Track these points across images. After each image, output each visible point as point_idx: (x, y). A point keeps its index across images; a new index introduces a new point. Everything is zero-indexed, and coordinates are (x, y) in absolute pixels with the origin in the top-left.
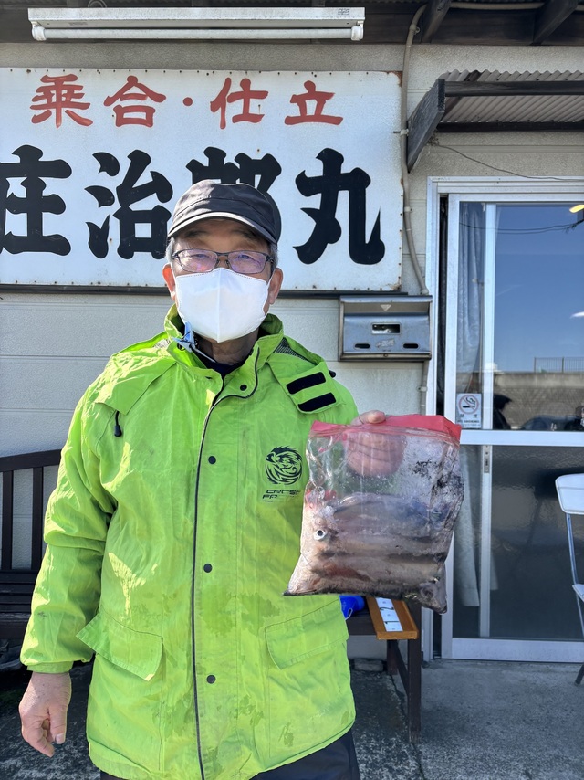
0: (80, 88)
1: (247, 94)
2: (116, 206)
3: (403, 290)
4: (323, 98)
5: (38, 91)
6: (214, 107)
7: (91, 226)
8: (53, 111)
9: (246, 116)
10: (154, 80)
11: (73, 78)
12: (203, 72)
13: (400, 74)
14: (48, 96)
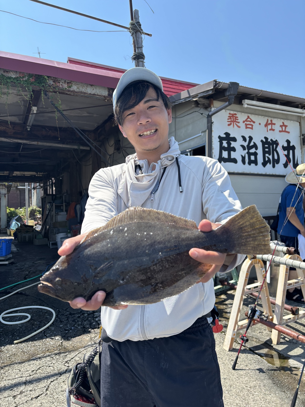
0: (237, 117)
1: (272, 124)
2: (247, 151)
4: (286, 126)
5: (229, 117)
6: (265, 127)
7: (242, 156)
8: (232, 123)
9: (272, 129)
10: (253, 117)
11: (236, 114)
12: (263, 117)
13: (300, 123)
14: (231, 119)
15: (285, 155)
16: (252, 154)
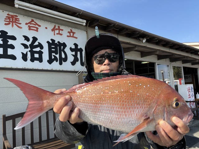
0: (19, 19)
1: (59, 29)
2: (29, 49)
4: (74, 33)
5: (6, 17)
6: (52, 31)
7: (22, 53)
8: (11, 23)
9: (59, 34)
10: (38, 22)
11: (17, 16)
14: (10, 19)
15: (73, 55)
16: (36, 52)
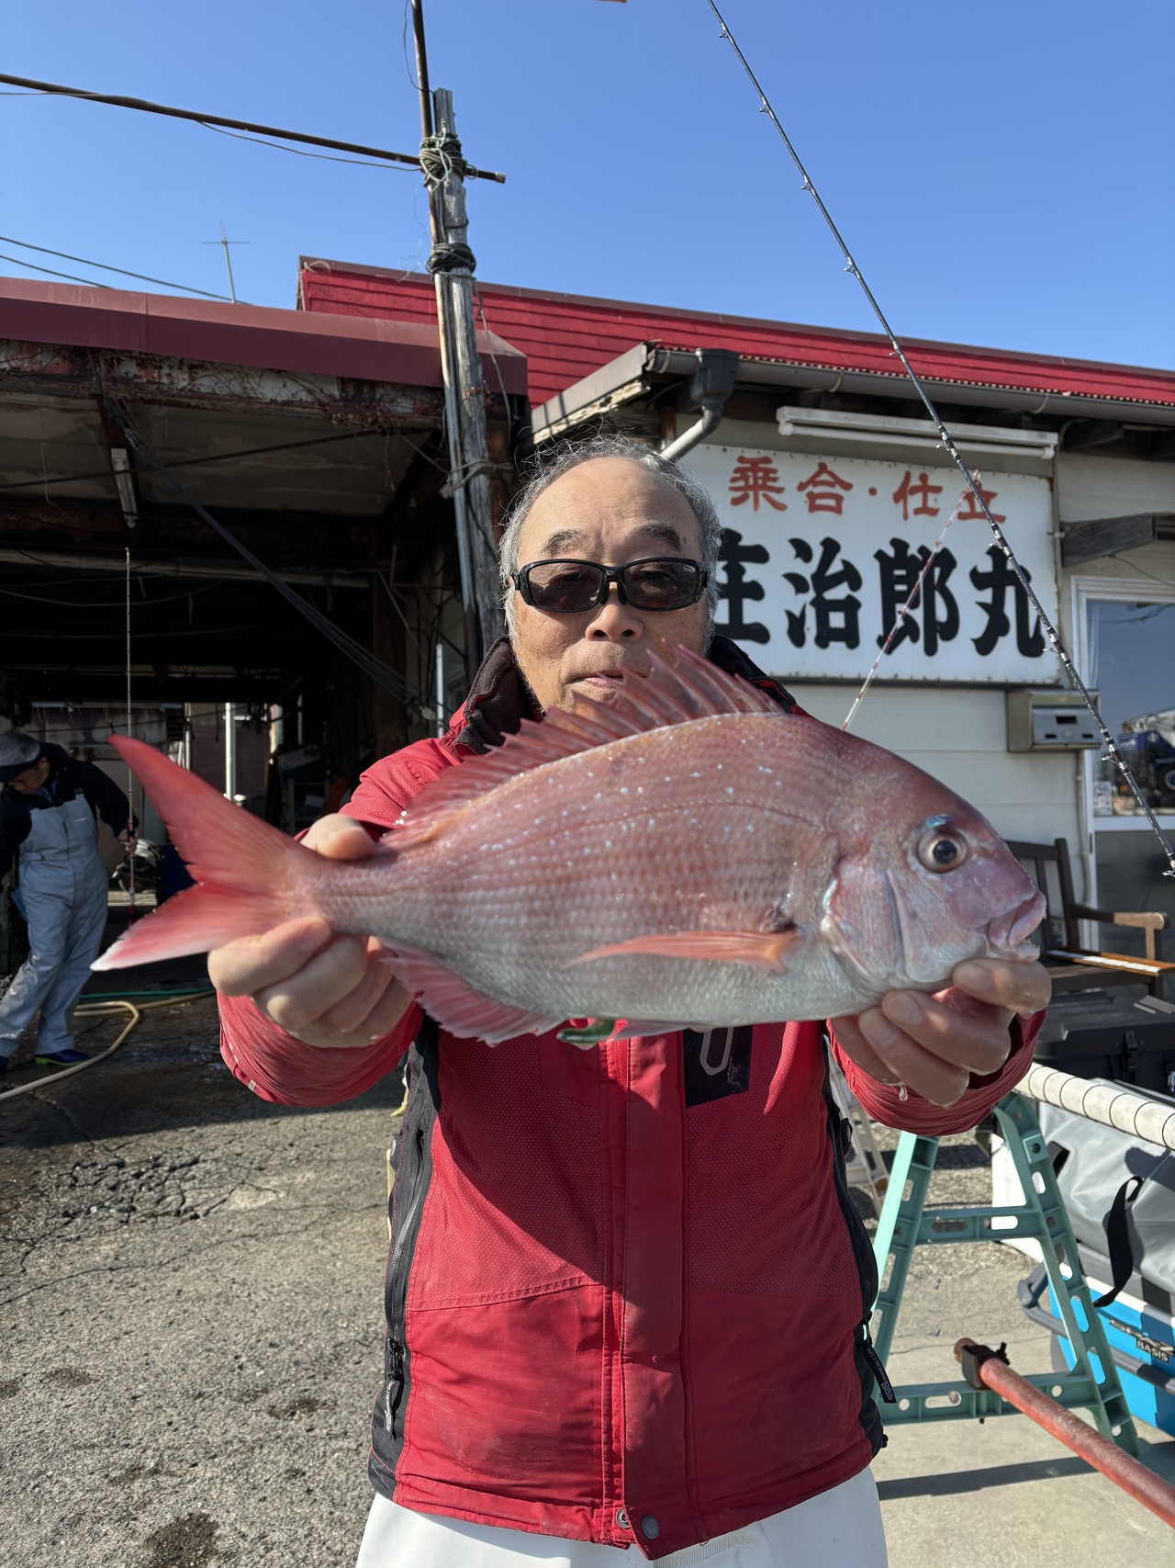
0: (775, 471)
1: (925, 489)
2: (811, 594)
3: (1061, 683)
4: (987, 497)
5: (737, 471)
6: (897, 501)
7: (790, 615)
8: (751, 494)
9: (925, 510)
10: (841, 468)
11: (767, 460)
12: (886, 464)
13: (1051, 480)
14: (745, 478)
15: (983, 605)
16: (836, 605)
